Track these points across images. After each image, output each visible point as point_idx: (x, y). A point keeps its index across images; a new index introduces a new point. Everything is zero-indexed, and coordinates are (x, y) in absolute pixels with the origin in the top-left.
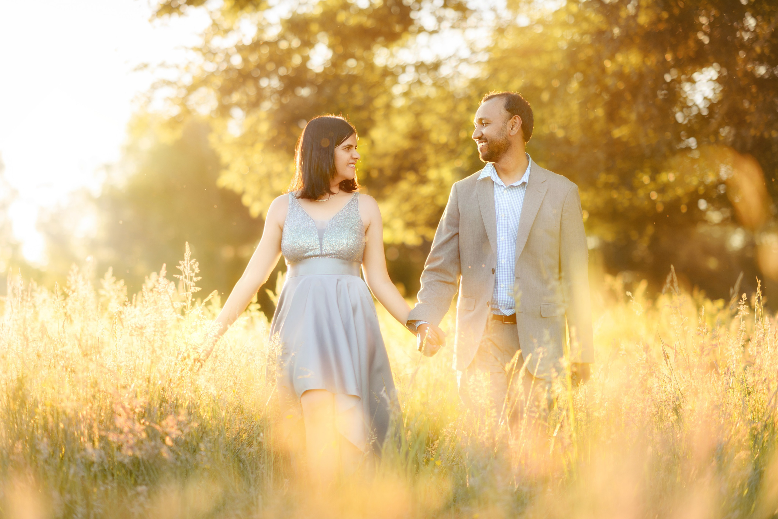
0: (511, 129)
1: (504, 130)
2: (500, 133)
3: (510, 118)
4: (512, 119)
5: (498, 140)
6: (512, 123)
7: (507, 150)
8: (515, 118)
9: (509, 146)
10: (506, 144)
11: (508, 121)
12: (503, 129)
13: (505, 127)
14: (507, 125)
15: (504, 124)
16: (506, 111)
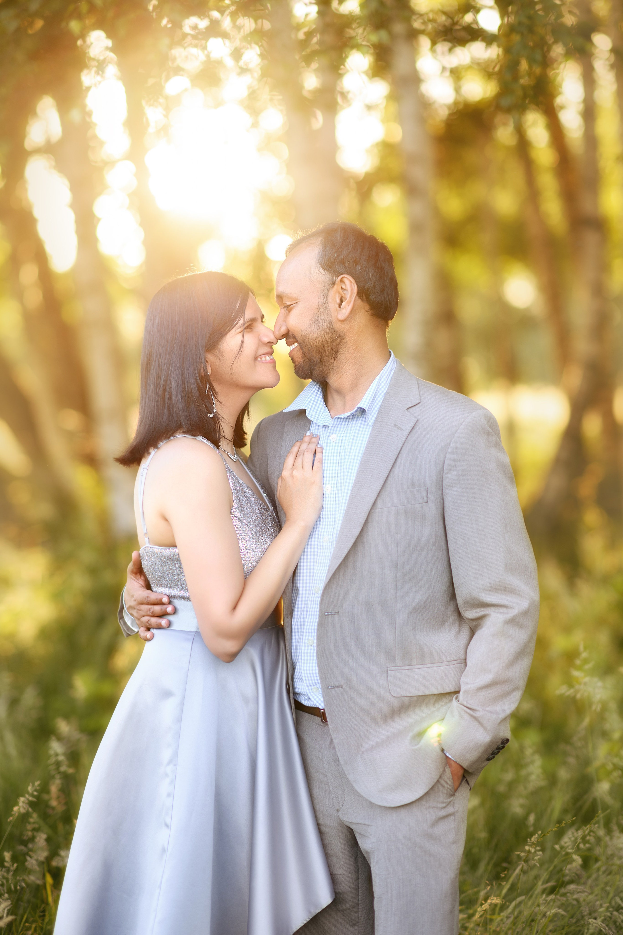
0: (337, 306)
1: (323, 313)
2: (316, 321)
3: (333, 284)
4: (335, 286)
5: (315, 336)
6: (339, 293)
7: (337, 353)
8: (342, 281)
9: (340, 343)
10: (333, 340)
11: (328, 291)
12: (322, 310)
13: (324, 307)
14: (330, 300)
15: (321, 300)
16: (321, 269)
